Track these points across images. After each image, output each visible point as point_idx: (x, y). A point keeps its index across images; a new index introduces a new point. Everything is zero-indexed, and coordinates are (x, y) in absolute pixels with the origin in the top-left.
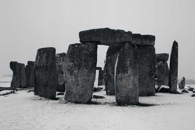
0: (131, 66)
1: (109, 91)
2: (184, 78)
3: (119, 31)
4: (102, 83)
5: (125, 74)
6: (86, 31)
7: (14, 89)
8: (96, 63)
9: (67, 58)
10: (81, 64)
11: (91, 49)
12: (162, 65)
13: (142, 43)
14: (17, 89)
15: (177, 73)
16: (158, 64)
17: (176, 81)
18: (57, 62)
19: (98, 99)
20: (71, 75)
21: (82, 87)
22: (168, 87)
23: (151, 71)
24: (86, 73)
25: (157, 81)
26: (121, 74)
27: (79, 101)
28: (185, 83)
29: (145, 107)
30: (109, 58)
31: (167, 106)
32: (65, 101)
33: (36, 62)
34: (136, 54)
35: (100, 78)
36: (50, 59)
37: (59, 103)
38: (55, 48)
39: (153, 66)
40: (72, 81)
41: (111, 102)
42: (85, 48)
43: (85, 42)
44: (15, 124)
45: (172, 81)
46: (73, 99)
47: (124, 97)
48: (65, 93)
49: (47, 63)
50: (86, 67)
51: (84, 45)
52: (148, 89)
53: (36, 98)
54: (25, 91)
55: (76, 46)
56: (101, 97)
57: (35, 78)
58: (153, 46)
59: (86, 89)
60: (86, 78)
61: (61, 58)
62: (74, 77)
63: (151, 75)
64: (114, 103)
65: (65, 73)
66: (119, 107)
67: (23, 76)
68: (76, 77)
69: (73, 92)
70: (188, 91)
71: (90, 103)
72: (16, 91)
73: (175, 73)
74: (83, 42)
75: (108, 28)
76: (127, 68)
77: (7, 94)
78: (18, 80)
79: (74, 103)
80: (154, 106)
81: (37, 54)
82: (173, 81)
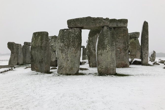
0: (109, 44)
1: (91, 64)
2: (154, 52)
3: (98, 19)
4: (85, 58)
5: (104, 50)
6: (73, 19)
7: (12, 67)
8: (81, 43)
9: (58, 39)
10: (70, 44)
11: (77, 33)
12: (134, 41)
13: (117, 25)
14: (15, 66)
15: (148, 48)
16: (130, 41)
17: (147, 54)
18: (50, 43)
19: (84, 71)
20: (62, 53)
21: (71, 62)
22: (141, 60)
23: (125, 47)
24: (74, 51)
25: (131, 55)
26: (101, 51)
27: (69, 74)
28: (155, 56)
29: (122, 77)
30: (91, 38)
31: (141, 76)
32: (58, 74)
33: (32, 43)
34: (113, 34)
35: (84, 54)
36: (44, 40)
37: (53, 76)
38: (47, 32)
39: (126, 43)
40: (63, 58)
41: (93, 73)
42: (72, 32)
43: (72, 27)
44: (15, 98)
45: (143, 55)
46: (64, 72)
47: (104, 68)
48: (57, 68)
49: (41, 44)
50: (73, 46)
51: (71, 30)
52: (123, 62)
53: (33, 73)
54: (22, 68)
55: (65, 31)
56: (86, 69)
57: (32, 56)
58: (126, 27)
59: (75, 63)
60: (74, 54)
61: (52, 40)
62: (64, 54)
63: (126, 50)
64: (96, 74)
65: (57, 52)
66: (101, 77)
67: (20, 54)
68: (66, 54)
69: (64, 66)
70: (159, 63)
71: (77, 74)
72: (14, 68)
73: (146, 47)
74: (70, 28)
75: (90, 17)
76: (106, 46)
77: (5, 71)
78: (16, 59)
79: (65, 75)
80: (130, 76)
81: (33, 37)
82: (145, 54)
